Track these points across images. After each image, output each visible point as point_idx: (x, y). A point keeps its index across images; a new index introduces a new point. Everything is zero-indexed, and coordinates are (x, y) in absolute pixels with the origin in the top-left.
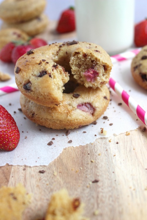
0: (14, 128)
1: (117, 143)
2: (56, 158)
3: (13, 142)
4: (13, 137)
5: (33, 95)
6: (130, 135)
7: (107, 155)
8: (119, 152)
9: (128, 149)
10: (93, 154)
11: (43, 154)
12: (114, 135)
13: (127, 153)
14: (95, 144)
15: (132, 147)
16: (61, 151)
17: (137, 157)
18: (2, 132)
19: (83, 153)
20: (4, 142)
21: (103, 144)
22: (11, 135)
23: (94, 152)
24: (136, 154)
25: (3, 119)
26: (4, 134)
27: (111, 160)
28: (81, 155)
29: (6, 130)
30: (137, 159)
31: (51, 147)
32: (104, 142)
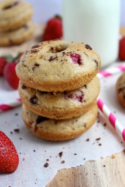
0: (14, 152)
1: (104, 166)
2: (51, 179)
3: (14, 165)
4: (14, 161)
5: (38, 108)
6: (115, 158)
7: (95, 178)
8: (106, 175)
9: (114, 172)
10: (84, 177)
11: (40, 176)
12: (102, 158)
13: (113, 176)
14: (85, 167)
15: (117, 170)
16: (55, 172)
17: (121, 181)
18: (5, 158)
19: (75, 176)
20: (6, 167)
21: (92, 167)
22: (12, 160)
23: (84, 175)
24: (121, 177)
25: (5, 146)
26: (6, 160)
27: (99, 183)
28: (74, 178)
29: (8, 156)
30: (121, 182)
31: (46, 168)
32: (92, 165)
